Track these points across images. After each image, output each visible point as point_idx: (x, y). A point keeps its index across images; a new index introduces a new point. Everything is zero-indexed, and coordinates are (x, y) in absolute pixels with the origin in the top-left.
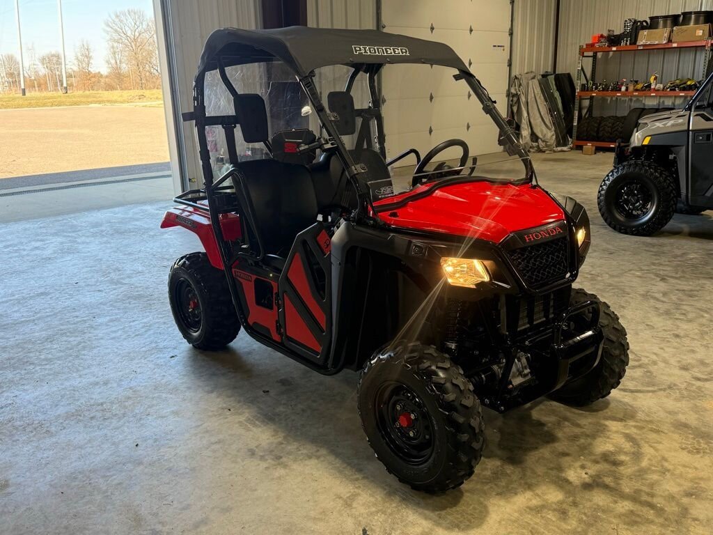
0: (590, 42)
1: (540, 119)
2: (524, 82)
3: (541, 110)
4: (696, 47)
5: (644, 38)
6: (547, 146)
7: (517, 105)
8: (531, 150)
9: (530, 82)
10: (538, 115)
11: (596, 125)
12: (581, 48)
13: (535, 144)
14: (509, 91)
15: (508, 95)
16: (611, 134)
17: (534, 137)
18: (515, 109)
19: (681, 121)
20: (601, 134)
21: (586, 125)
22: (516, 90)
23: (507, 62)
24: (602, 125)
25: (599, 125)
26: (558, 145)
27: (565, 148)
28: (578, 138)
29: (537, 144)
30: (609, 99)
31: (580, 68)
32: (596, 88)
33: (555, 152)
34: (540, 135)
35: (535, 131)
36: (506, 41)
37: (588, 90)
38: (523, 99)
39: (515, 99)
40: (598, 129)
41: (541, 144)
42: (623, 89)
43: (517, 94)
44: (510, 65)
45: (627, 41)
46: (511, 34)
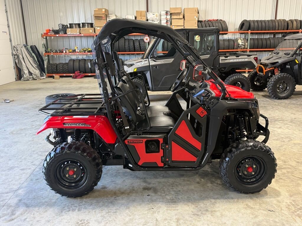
0: (45, 32)
1: (31, 65)
2: (19, 49)
3: (30, 61)
4: (87, 36)
5: (69, 31)
6: (37, 77)
7: (17, 59)
8: (30, 79)
9: (22, 49)
10: (30, 64)
11: (55, 67)
12: (42, 35)
13: (31, 77)
14: (12, 53)
15: (12, 55)
16: (63, 70)
17: (30, 73)
18: (17, 61)
19: (146, 62)
20: (58, 70)
21: (51, 67)
22: (15, 52)
23: (9, 39)
24: (58, 67)
25: (57, 67)
26: (41, 76)
27: (44, 77)
28: (48, 73)
29: (32, 76)
30: (55, 56)
31: (43, 43)
32: (52, 51)
33: (40, 79)
34: (32, 72)
35: (30, 71)
36: (7, 30)
37: (48, 52)
38: (21, 57)
39: (16, 57)
40: (57, 69)
41: (34, 77)
42: (64, 52)
43: (17, 54)
44: (11, 41)
45: (62, 32)
46: (9, 27)
